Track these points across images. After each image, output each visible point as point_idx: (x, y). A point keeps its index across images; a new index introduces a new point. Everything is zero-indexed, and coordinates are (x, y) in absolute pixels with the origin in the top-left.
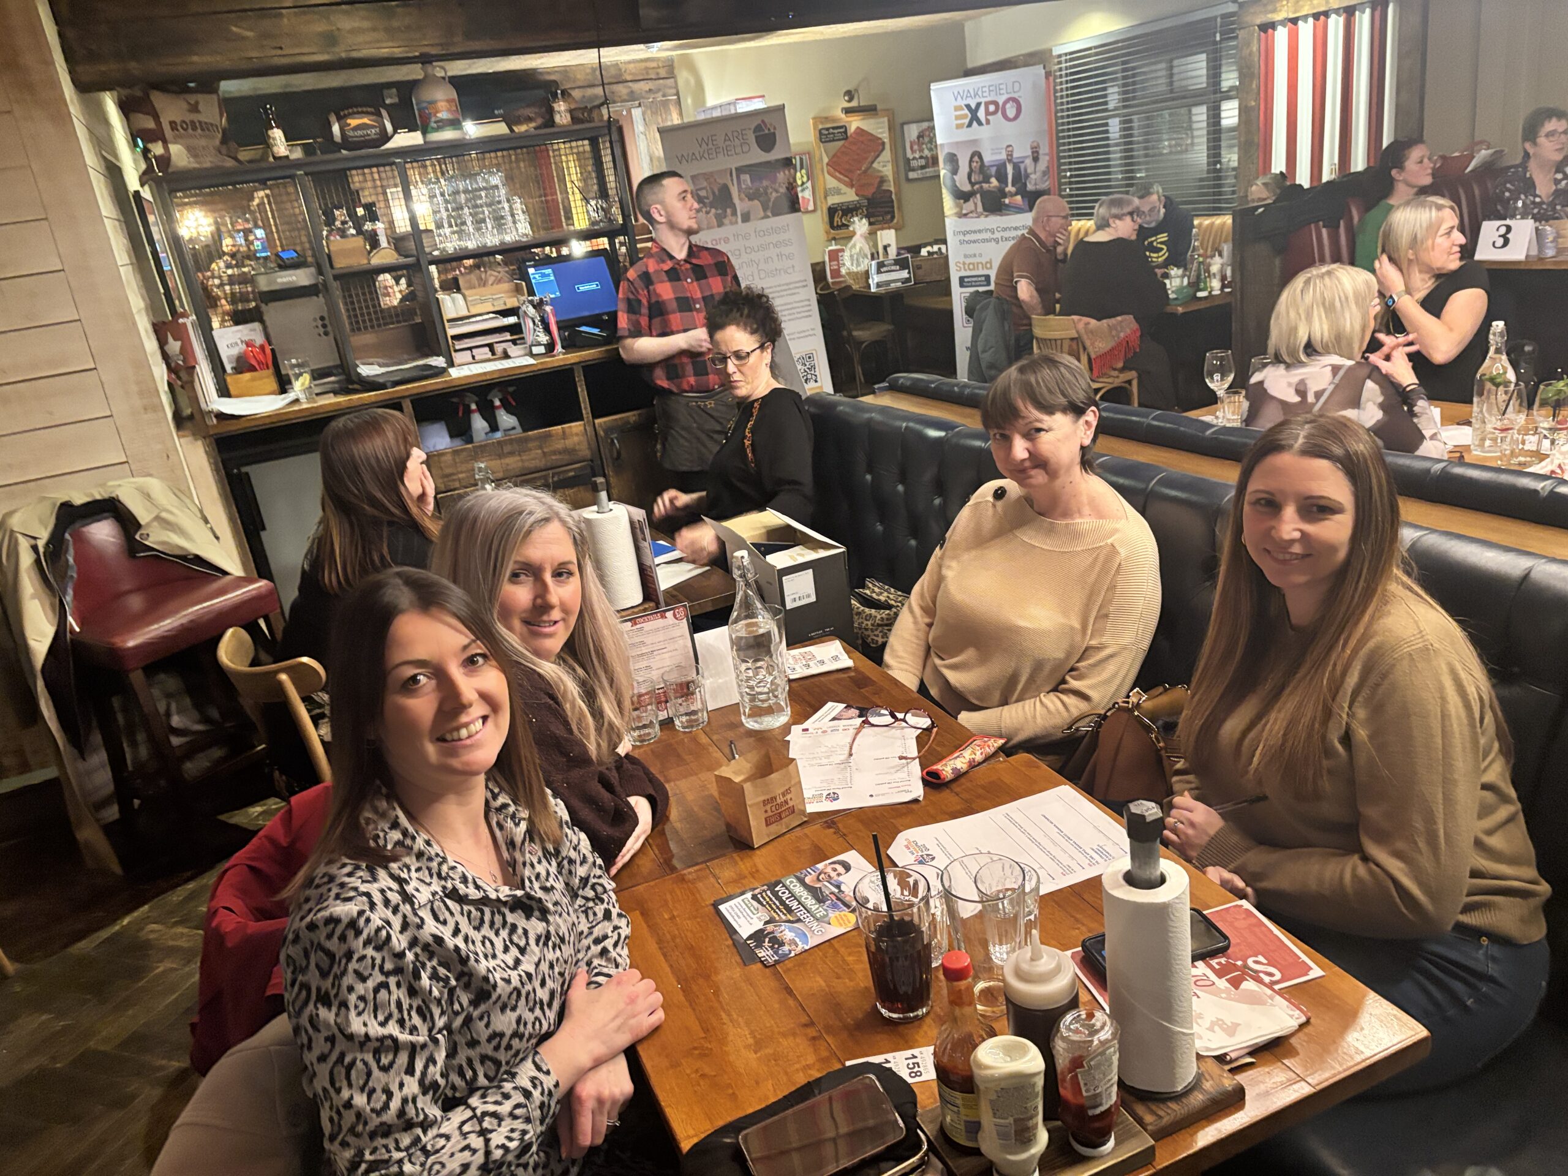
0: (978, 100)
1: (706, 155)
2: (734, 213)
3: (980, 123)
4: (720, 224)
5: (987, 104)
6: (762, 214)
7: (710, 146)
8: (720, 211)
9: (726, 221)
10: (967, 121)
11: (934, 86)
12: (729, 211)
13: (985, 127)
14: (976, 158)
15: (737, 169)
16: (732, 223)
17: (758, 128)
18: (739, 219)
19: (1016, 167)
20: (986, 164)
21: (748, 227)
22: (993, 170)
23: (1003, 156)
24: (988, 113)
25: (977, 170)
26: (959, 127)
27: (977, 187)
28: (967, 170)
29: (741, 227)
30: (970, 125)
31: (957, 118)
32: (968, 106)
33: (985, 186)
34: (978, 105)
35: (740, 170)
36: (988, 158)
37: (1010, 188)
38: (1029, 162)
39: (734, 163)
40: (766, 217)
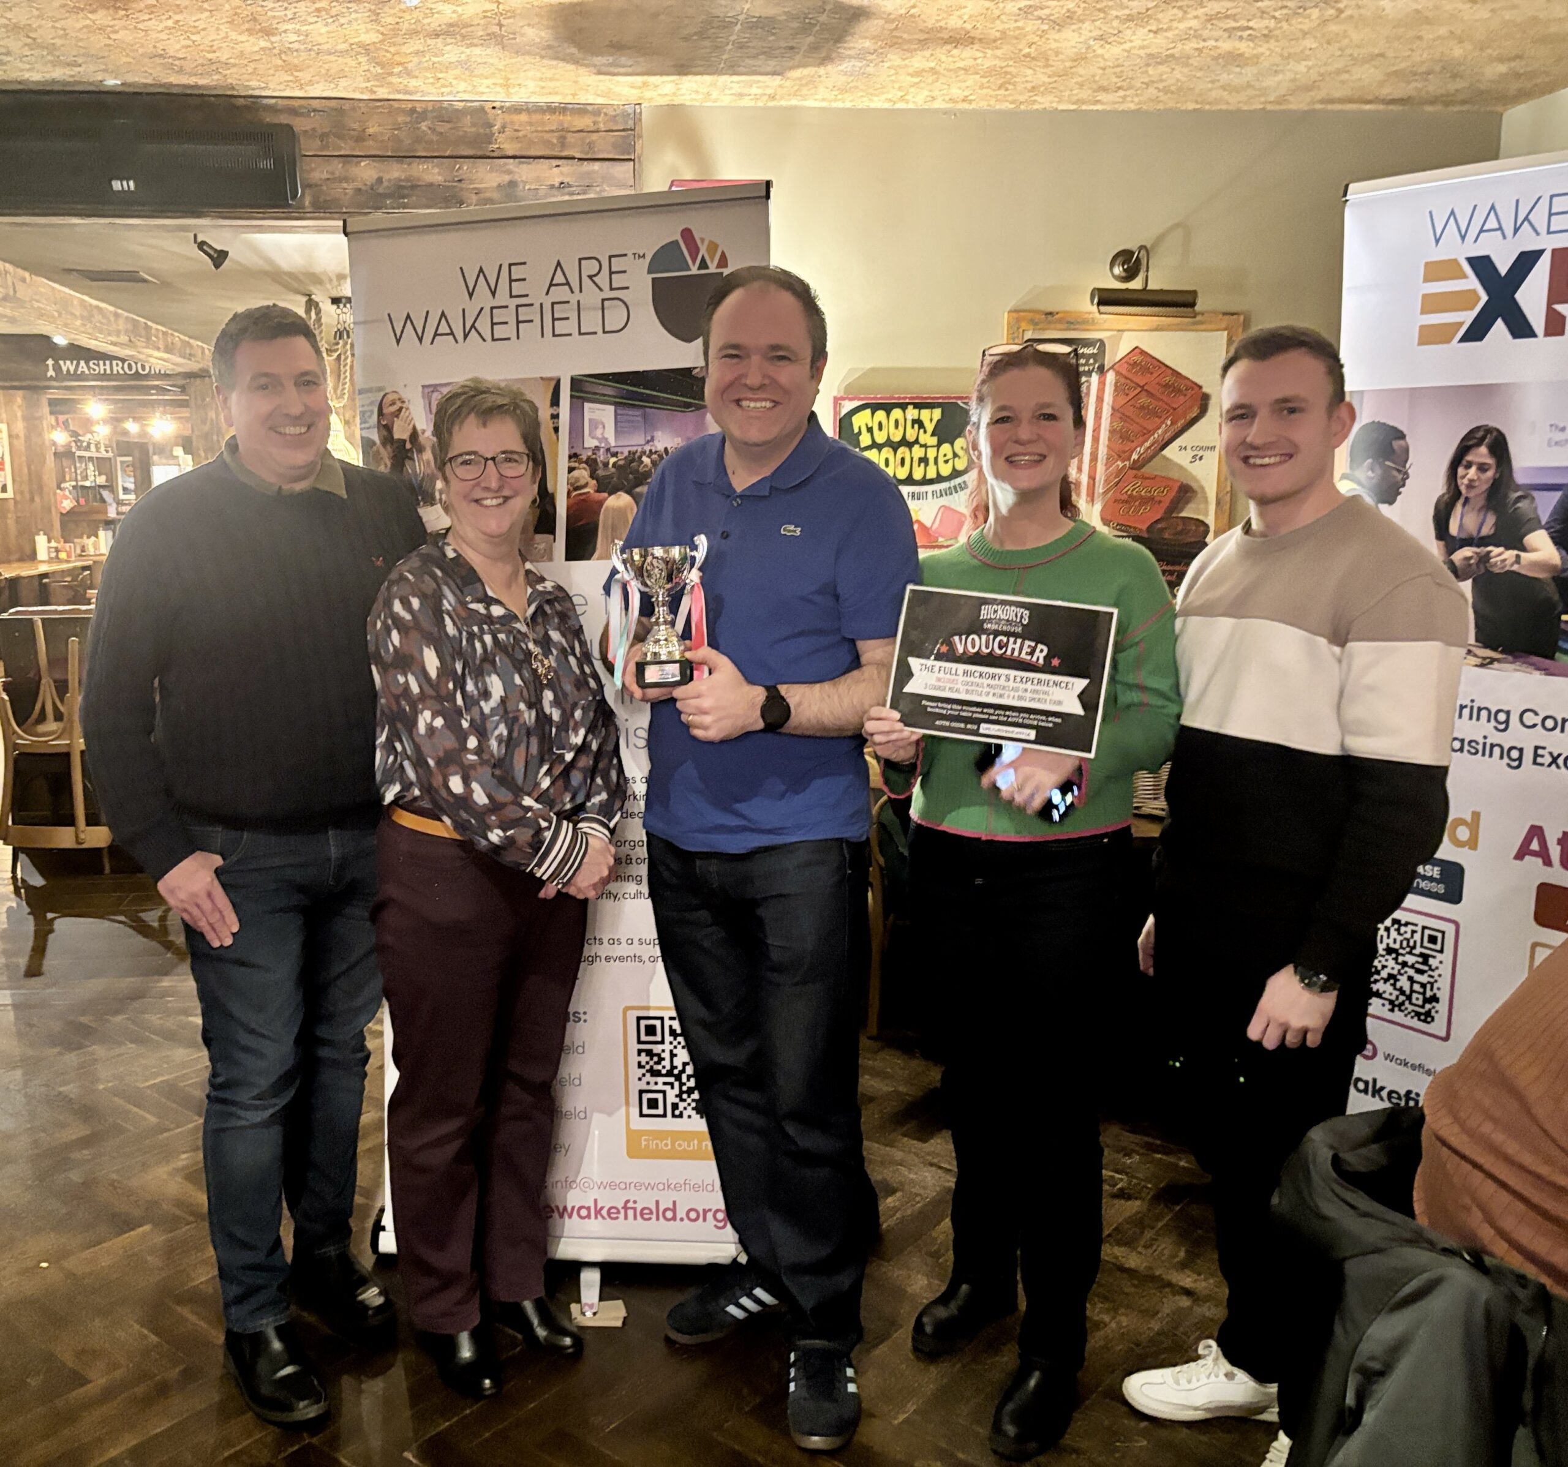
0: (1528, 242)
1: (484, 326)
7: (502, 297)
10: (1468, 317)
11: (1358, 192)
13: (1541, 345)
14: (1482, 454)
15: (577, 383)
17: (665, 256)
20: (1520, 478)
24: (1559, 292)
25: (1478, 495)
26: (1431, 336)
27: (1466, 553)
28: (1438, 487)
30: (1477, 332)
31: (1431, 304)
32: (1482, 266)
33: (1502, 557)
34: (1526, 261)
35: (587, 388)
36: (1532, 458)
39: (572, 360)
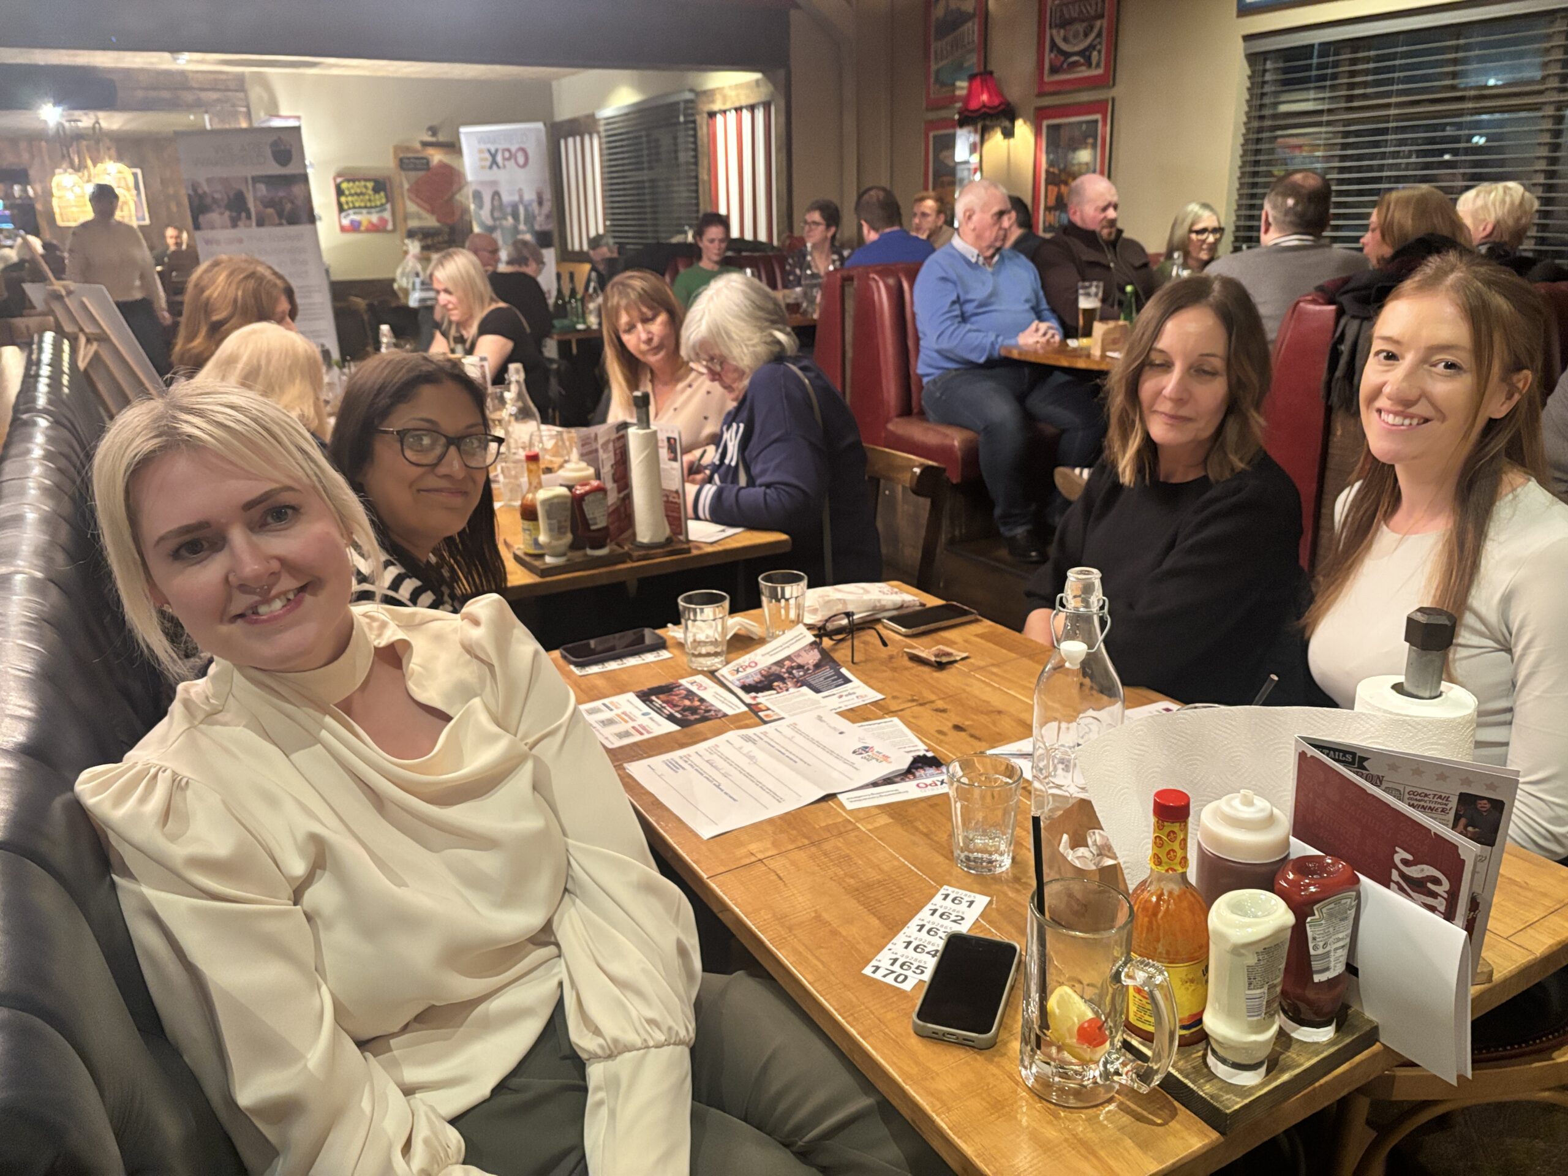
0: (497, 146)
2: (249, 217)
3: (498, 167)
4: (234, 225)
5: (504, 150)
6: (277, 221)
7: (226, 153)
8: (234, 214)
9: (240, 223)
10: (489, 163)
11: (462, 129)
12: (243, 215)
13: (502, 171)
14: (496, 197)
15: (252, 178)
16: (246, 226)
17: (275, 144)
18: (254, 224)
19: (526, 210)
20: (504, 203)
21: (263, 231)
22: (509, 210)
23: (516, 198)
24: (505, 159)
25: (498, 208)
27: (498, 223)
28: (490, 206)
29: (255, 230)
30: (491, 167)
31: (482, 159)
32: (489, 151)
33: (504, 222)
34: (497, 151)
35: (256, 180)
36: (506, 198)
37: (522, 227)
38: (535, 205)
39: (251, 171)
40: (281, 224)
